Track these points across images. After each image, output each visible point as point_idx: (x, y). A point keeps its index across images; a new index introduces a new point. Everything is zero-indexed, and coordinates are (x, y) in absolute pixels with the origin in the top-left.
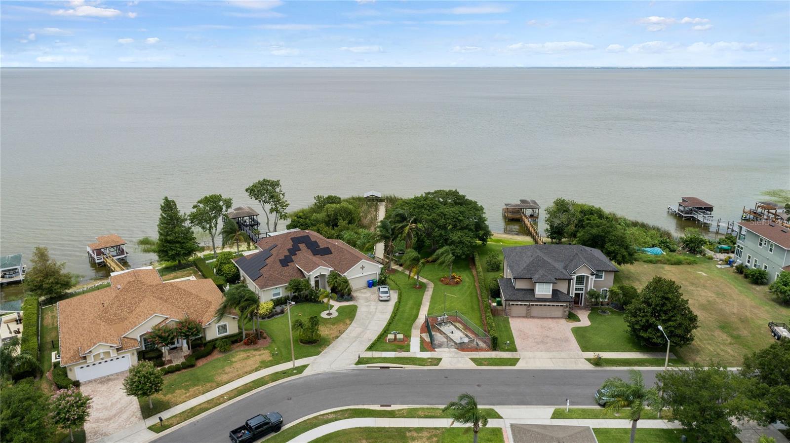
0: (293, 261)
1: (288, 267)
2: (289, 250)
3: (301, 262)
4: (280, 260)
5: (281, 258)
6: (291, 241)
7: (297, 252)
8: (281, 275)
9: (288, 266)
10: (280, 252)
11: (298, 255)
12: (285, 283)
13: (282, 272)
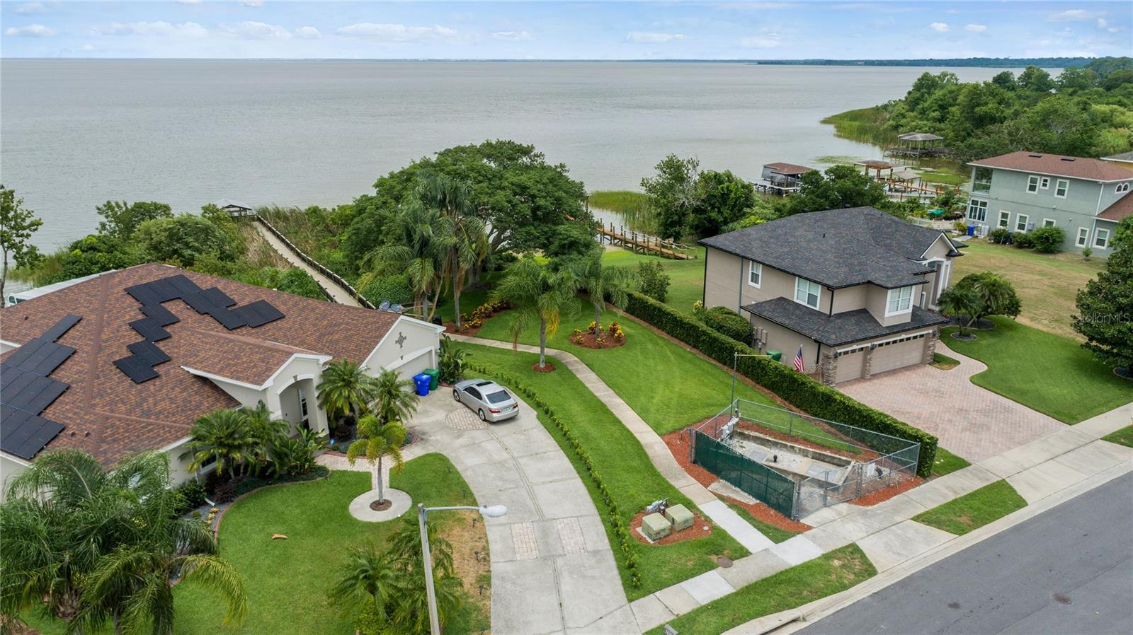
0: (167, 360)
1: (158, 382)
2: (134, 326)
3: (201, 355)
4: (119, 364)
5: (117, 358)
6: (130, 300)
7: (168, 330)
8: (147, 414)
9: (157, 376)
10: (104, 337)
11: (175, 337)
12: (178, 438)
13: (145, 400)
